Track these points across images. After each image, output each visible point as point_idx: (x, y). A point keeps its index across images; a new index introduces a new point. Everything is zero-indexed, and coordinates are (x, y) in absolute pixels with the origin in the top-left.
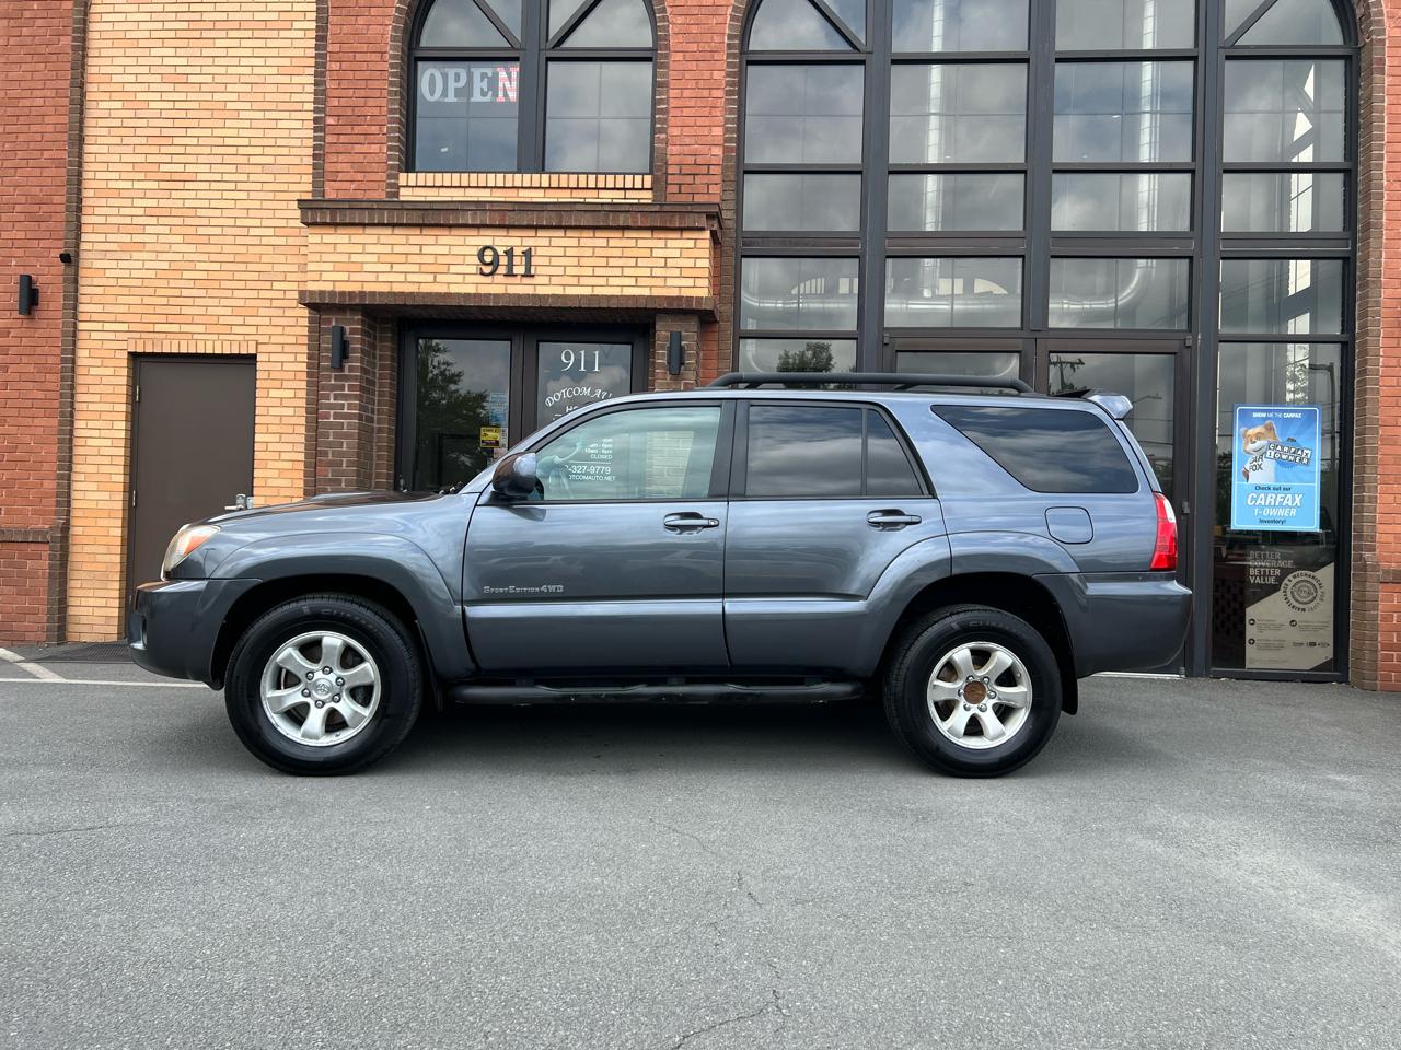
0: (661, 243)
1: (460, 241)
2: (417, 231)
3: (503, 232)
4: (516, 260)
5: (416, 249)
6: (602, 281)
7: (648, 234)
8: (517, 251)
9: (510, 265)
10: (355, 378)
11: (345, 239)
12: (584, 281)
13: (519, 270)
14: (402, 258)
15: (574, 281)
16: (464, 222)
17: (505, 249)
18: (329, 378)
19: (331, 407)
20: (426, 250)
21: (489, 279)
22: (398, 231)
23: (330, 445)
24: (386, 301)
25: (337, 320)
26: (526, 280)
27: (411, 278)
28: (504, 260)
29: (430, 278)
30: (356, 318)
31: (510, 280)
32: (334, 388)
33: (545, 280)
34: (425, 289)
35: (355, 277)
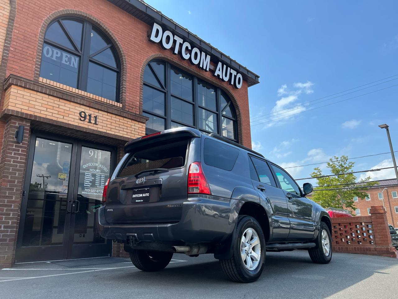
0: (134, 124)
1: (74, 107)
2: (58, 100)
3: (88, 108)
4: (92, 119)
5: (57, 106)
6: (118, 131)
7: (130, 121)
8: (92, 116)
9: (90, 120)
10: (25, 148)
11: (28, 94)
12: (112, 130)
13: (93, 122)
14: (52, 108)
15: (110, 129)
16: (77, 102)
17: (88, 114)
18: (13, 146)
19: (12, 157)
20: (60, 107)
21: (82, 122)
22: (50, 97)
23: (10, 173)
24: (45, 121)
25: (19, 124)
26: (95, 125)
27: (54, 115)
28: (88, 117)
29: (62, 117)
30: (28, 124)
31: (89, 124)
32: (14, 150)
33: (101, 127)
34: (59, 120)
35: (30, 109)
